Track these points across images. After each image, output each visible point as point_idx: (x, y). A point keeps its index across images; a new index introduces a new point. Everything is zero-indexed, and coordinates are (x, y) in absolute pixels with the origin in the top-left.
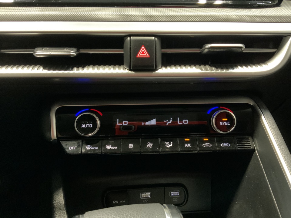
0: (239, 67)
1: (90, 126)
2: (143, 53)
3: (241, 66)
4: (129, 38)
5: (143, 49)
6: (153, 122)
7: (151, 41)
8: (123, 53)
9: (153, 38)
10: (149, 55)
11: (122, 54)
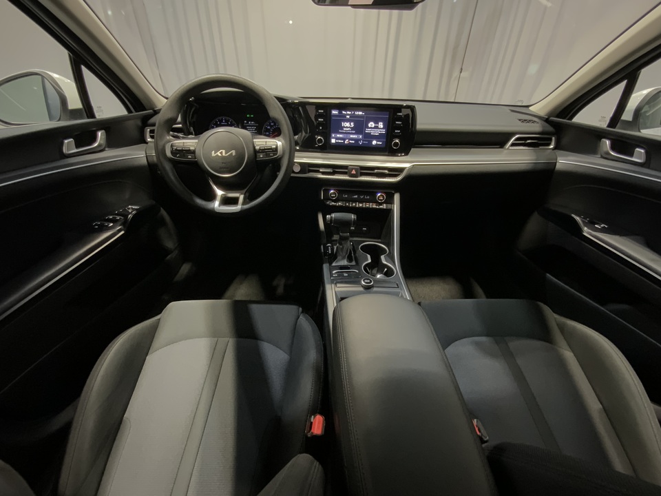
1: (335, 195)
6: (356, 197)
7: (357, 168)
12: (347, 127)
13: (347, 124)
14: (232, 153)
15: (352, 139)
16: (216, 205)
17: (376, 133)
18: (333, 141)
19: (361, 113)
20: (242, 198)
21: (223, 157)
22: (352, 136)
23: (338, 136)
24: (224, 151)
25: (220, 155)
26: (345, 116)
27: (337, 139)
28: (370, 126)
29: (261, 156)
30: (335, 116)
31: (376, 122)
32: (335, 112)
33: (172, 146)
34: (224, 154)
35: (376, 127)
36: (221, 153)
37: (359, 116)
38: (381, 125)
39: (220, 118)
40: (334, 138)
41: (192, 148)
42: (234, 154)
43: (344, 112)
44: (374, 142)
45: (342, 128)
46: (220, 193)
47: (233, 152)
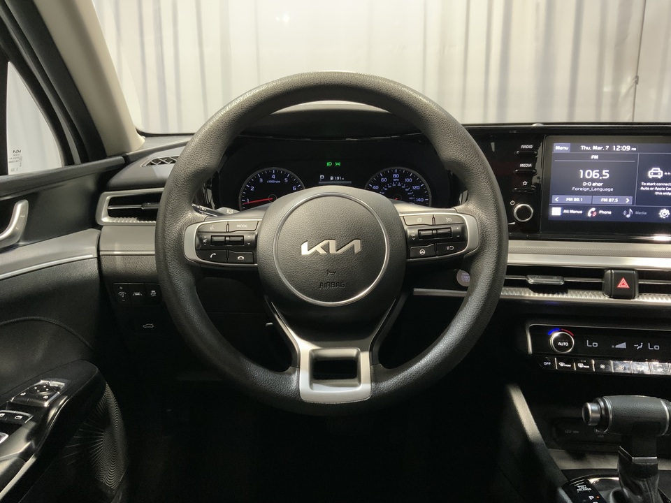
1: (567, 344)
2: (623, 284)
4: (610, 271)
5: (623, 281)
6: (623, 346)
7: (631, 274)
8: (602, 282)
9: (632, 272)
12: (593, 180)
13: (594, 174)
14: (353, 247)
15: (605, 207)
16: (302, 382)
17: (667, 190)
18: (556, 212)
19: (628, 148)
20: (365, 360)
21: (330, 258)
22: (605, 200)
23: (569, 199)
24: (333, 244)
25: (322, 252)
26: (587, 155)
27: (565, 206)
28: (650, 176)
29: (422, 252)
30: (562, 155)
31: (668, 167)
32: (560, 148)
33: (199, 233)
34: (333, 250)
36: (326, 248)
37: (622, 155)
39: (265, 170)
40: (557, 205)
41: (248, 237)
42: (358, 249)
43: (584, 147)
44: (664, 213)
45: (579, 182)
46: (304, 348)
47: (357, 245)
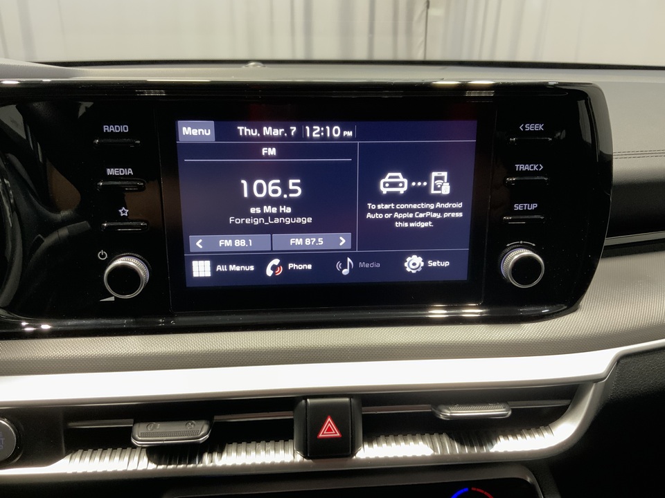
0: (502, 439)
2: (329, 430)
3: (505, 435)
4: (303, 401)
5: (329, 422)
7: (343, 405)
8: (292, 417)
9: (347, 399)
10: (340, 432)
11: (292, 419)
12: (268, 201)
13: (271, 188)
15: (300, 256)
17: (419, 218)
18: (201, 269)
19: (336, 131)
22: (297, 241)
23: (225, 243)
26: (253, 147)
27: (217, 258)
28: (384, 190)
30: (198, 148)
31: (417, 171)
32: (193, 131)
35: (418, 195)
37: (327, 147)
38: (440, 182)
40: (201, 256)
43: (243, 130)
44: (414, 263)
